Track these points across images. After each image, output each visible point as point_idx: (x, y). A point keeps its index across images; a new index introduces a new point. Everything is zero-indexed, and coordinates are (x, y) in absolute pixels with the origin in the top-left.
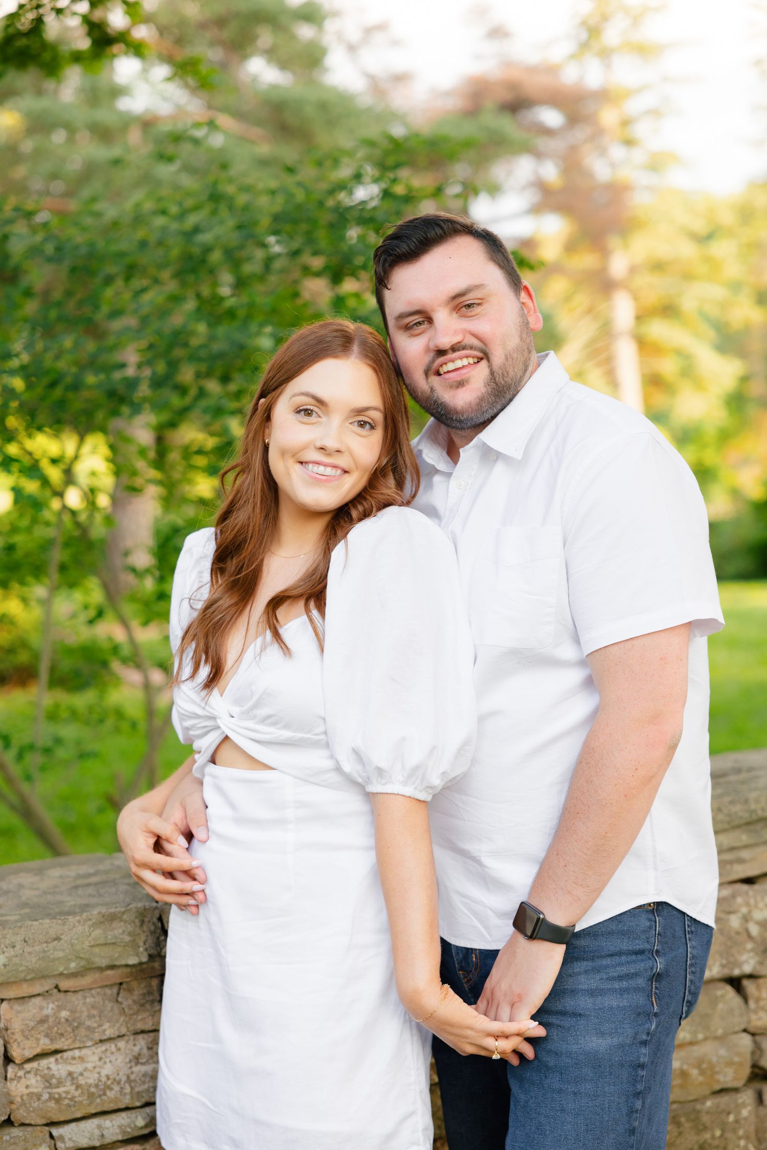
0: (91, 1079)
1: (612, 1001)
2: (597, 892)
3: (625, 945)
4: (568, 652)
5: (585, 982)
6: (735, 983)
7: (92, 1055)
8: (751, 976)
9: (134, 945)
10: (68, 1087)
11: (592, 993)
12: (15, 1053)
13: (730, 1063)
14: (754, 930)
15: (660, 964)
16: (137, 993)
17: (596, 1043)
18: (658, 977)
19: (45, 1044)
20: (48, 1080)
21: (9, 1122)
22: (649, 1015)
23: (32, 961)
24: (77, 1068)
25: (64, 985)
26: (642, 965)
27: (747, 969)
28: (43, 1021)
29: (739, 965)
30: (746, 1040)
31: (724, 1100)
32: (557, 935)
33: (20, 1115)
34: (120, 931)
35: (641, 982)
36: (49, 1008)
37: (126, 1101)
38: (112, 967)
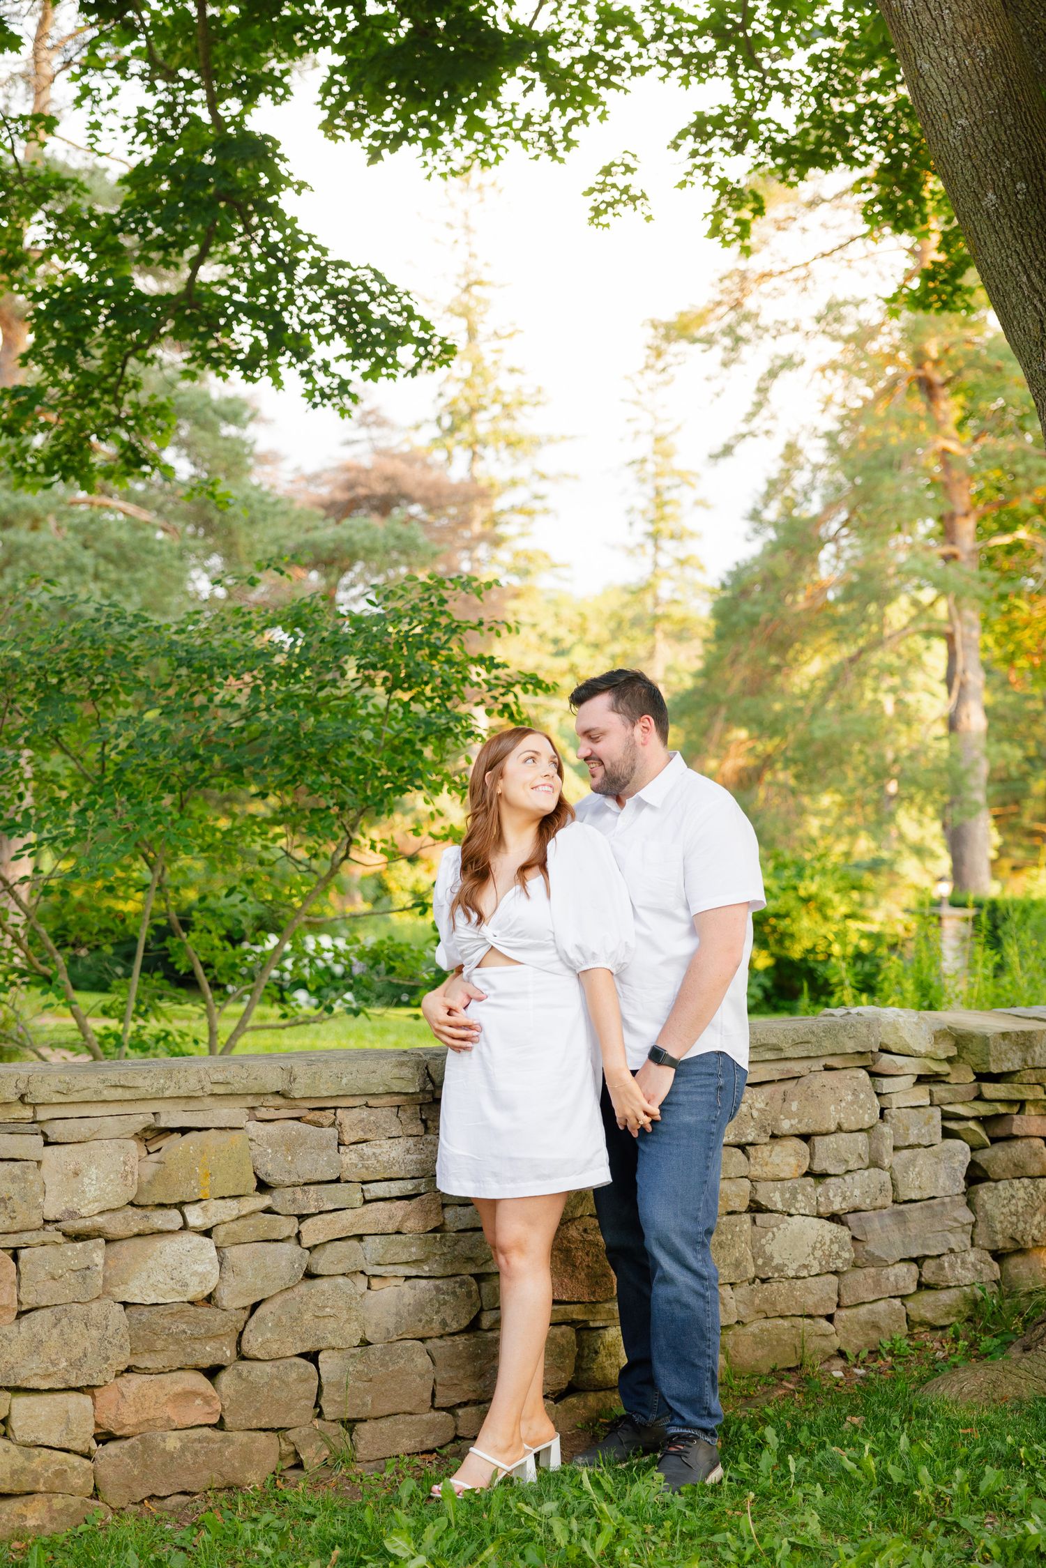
0: (384, 1158)
1: (698, 1098)
2: (694, 1041)
3: (704, 1070)
4: (681, 913)
5: (682, 1088)
6: (742, 1147)
7: (386, 1144)
8: (752, 1144)
9: (412, 1080)
10: (372, 1162)
11: (687, 1093)
12: (348, 1138)
13: (738, 1196)
14: (755, 1114)
15: (722, 1082)
16: (409, 1112)
17: (688, 1119)
18: (721, 1088)
19: (360, 1135)
20: (362, 1157)
21: (338, 1180)
22: (716, 1107)
23: (361, 1084)
24: (378, 1151)
25: (372, 1102)
26: (712, 1080)
27: (750, 1139)
28: (361, 1121)
29: (744, 1135)
30: (747, 1183)
31: (733, 1217)
32: (673, 1063)
33: (345, 1176)
34: (407, 1072)
35: (712, 1089)
36: (365, 1113)
37: (402, 1175)
38: (398, 1093)
